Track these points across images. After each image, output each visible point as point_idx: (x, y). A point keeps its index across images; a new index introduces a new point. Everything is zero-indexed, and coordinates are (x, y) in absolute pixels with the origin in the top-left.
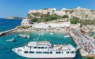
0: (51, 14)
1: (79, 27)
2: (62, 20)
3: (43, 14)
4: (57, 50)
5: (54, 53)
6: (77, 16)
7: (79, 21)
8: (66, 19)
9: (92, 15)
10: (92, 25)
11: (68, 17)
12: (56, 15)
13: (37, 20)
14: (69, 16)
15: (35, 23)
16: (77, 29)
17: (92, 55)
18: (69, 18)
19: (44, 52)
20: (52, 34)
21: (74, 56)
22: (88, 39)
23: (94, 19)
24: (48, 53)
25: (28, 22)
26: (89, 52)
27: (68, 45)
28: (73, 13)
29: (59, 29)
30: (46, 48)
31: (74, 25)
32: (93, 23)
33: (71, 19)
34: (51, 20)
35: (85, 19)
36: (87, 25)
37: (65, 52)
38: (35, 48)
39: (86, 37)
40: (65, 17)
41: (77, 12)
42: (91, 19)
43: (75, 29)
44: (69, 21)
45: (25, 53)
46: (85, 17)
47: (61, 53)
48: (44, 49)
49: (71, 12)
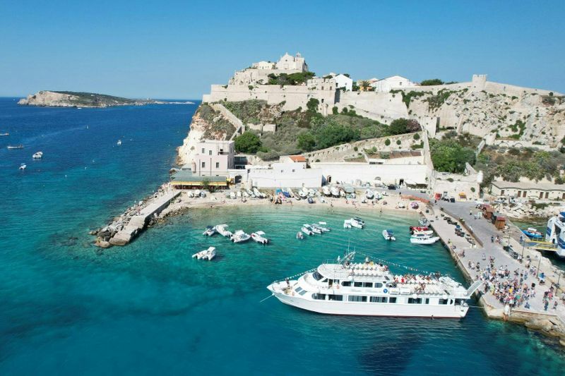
0: (325, 110)
1: (477, 190)
2: (388, 143)
3: (285, 108)
4: (411, 294)
5: (402, 300)
6: (467, 128)
7: (477, 153)
8: (407, 141)
9: (548, 125)
10: (545, 180)
11: (419, 129)
12: (353, 114)
13: (259, 144)
14: (422, 123)
15: (249, 157)
16: (463, 197)
17: (523, 313)
18: (424, 137)
19: (371, 297)
20: (355, 224)
21: (463, 314)
22: (515, 256)
23: (560, 145)
24: (384, 300)
25: (225, 157)
26: (513, 306)
27: (440, 279)
28: (444, 106)
29: (377, 194)
30: (378, 285)
31: (451, 180)
32: (551, 171)
33: (432, 142)
34: (329, 145)
35: (511, 143)
36: (516, 180)
37: (434, 301)
38: (346, 284)
39: (506, 249)
40: (403, 127)
41: (468, 105)
42: (540, 147)
43: (457, 198)
44: (425, 156)
45: (316, 298)
46: (511, 133)
47: (424, 301)
48: (373, 288)
49: (436, 102)
